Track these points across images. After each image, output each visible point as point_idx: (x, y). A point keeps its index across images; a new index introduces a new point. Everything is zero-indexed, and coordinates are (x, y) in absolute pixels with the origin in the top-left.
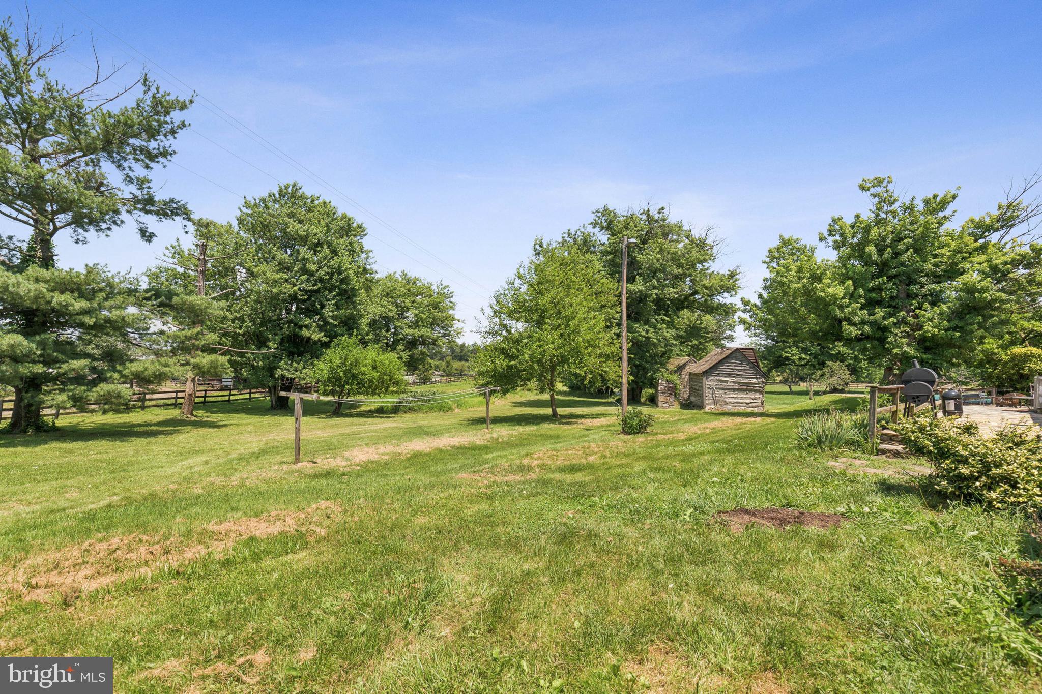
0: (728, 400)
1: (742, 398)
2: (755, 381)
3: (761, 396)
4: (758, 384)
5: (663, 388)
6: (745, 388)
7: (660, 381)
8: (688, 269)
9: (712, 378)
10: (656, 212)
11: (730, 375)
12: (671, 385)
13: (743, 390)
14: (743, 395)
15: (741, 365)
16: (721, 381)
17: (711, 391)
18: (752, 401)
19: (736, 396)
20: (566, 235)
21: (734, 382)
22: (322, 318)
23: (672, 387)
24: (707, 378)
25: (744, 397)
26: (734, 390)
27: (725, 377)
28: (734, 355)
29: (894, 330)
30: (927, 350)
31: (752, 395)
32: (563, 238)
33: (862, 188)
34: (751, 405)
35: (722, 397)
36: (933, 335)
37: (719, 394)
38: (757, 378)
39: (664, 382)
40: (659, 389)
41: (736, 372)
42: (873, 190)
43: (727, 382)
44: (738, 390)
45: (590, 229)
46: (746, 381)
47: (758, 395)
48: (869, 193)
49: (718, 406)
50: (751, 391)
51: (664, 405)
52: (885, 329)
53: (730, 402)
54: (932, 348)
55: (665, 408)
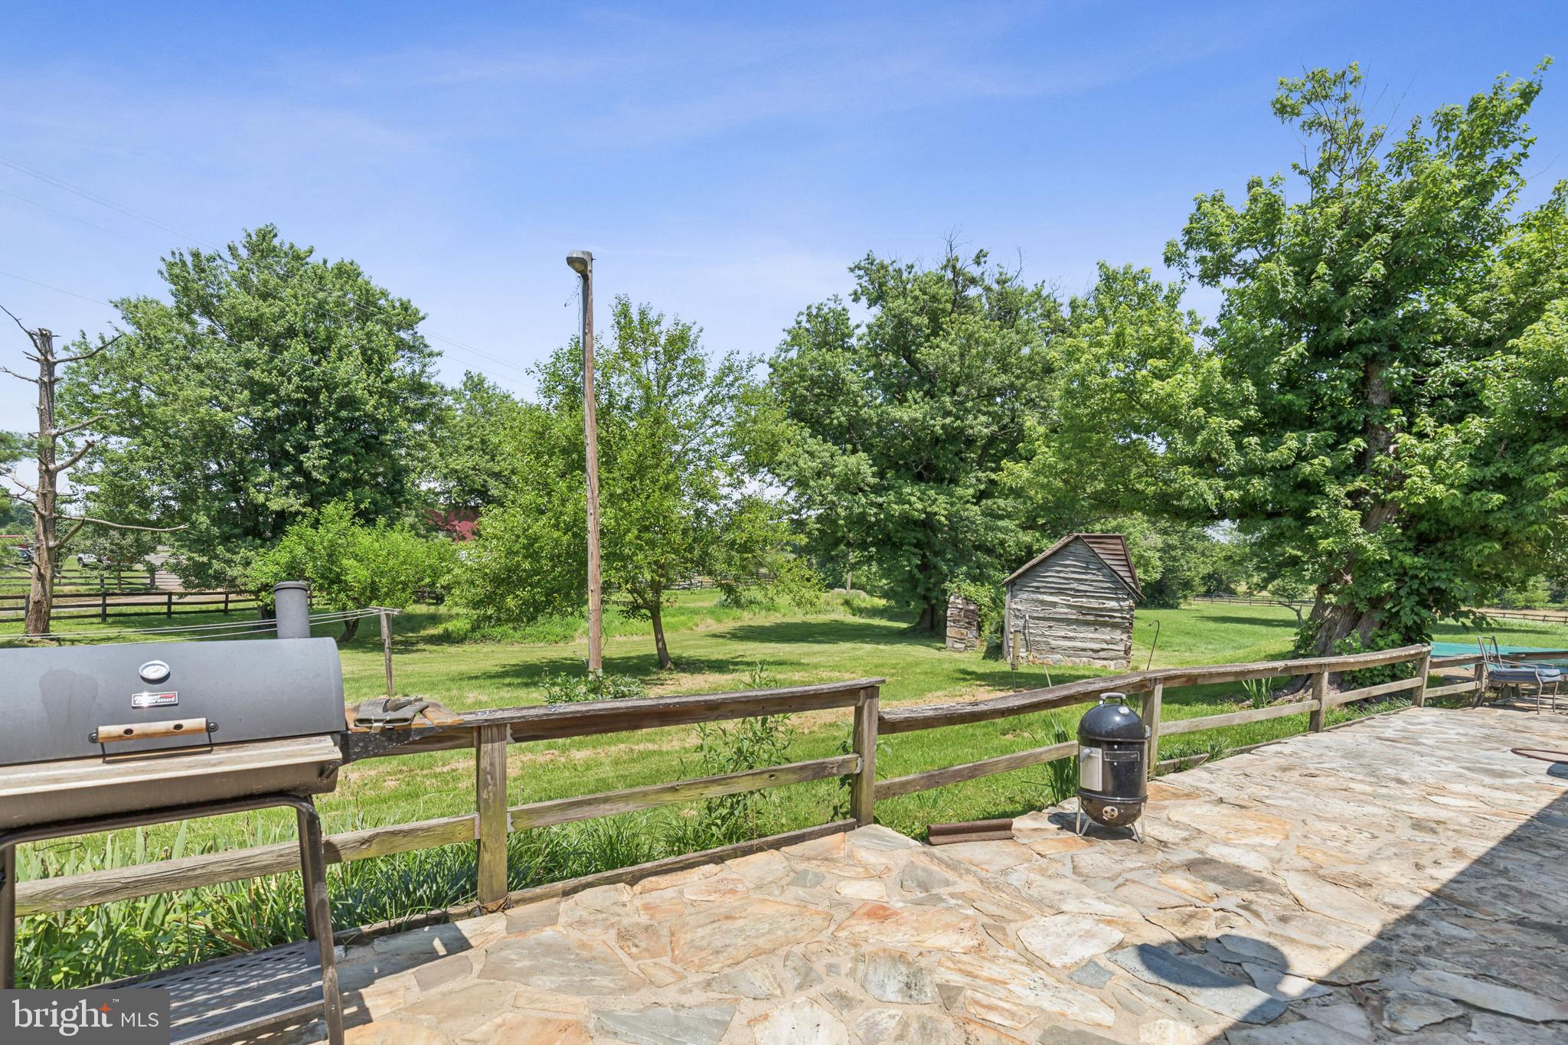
0: (1054, 643)
1: (1084, 640)
2: (1113, 604)
3: (1125, 637)
4: (1121, 610)
5: (956, 611)
6: (1091, 618)
7: (952, 599)
8: (1018, 377)
9: (1025, 596)
10: (970, 261)
11: (1060, 592)
12: (972, 607)
13: (1087, 623)
14: (1088, 633)
15: (1086, 570)
16: (1042, 602)
17: (1021, 622)
18: (1105, 646)
19: (1071, 634)
20: (804, 318)
21: (1069, 606)
22: (300, 469)
23: (973, 611)
24: (1013, 597)
25: (1089, 637)
26: (1069, 622)
27: (1051, 594)
28: (1071, 549)
29: (1334, 490)
30: (1422, 543)
31: (1106, 634)
32: (799, 323)
33: (1283, 110)
34: (1102, 654)
35: (1043, 635)
36: (1432, 502)
37: (1036, 630)
38: (1118, 600)
39: (959, 601)
40: (949, 613)
41: (1075, 585)
42: (1307, 112)
43: (1054, 604)
44: (1077, 622)
45: (848, 302)
46: (1094, 604)
47: (1118, 635)
48: (1297, 121)
49: (1034, 653)
50: (1104, 624)
51: (957, 645)
52: (1311, 487)
53: (1059, 647)
54: (1437, 539)
55: (958, 651)
